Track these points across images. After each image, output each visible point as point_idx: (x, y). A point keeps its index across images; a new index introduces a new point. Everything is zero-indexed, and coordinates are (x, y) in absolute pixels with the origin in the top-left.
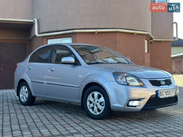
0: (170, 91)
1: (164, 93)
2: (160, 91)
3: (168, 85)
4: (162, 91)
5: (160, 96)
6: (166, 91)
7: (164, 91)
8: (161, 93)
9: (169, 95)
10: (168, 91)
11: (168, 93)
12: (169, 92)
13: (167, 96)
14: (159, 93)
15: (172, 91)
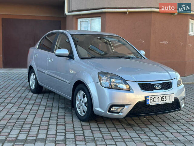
0: (166, 96)
1: (156, 100)
2: (150, 97)
3: (166, 89)
4: (153, 97)
5: (150, 102)
6: (160, 96)
8: (151, 99)
9: (164, 102)
10: (163, 97)
11: (163, 99)
13: (160, 103)
14: (149, 99)
15: (169, 96)
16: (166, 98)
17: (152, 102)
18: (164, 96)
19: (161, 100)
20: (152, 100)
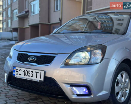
0: (33, 72)
1: (22, 72)
2: (16, 68)
3: (38, 64)
4: (19, 69)
5: (16, 74)
6: (26, 70)
7: (23, 69)
8: (17, 70)
9: (30, 77)
10: (29, 71)
11: (29, 74)
12: (31, 73)
13: (26, 78)
14: (15, 70)
15: (37, 72)
16: (32, 74)
17: (17, 74)
18: (31, 70)
19: (27, 75)
20: (17, 72)
